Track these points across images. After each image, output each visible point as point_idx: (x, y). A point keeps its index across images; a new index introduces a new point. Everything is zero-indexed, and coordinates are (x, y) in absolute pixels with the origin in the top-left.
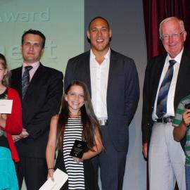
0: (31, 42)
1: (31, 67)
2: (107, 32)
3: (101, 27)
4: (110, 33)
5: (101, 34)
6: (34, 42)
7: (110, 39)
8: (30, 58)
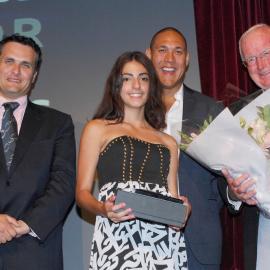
0: (16, 58)
1: (17, 105)
2: (182, 56)
3: (173, 46)
4: (187, 59)
5: (173, 58)
6: (22, 60)
7: (186, 69)
8: (13, 89)
